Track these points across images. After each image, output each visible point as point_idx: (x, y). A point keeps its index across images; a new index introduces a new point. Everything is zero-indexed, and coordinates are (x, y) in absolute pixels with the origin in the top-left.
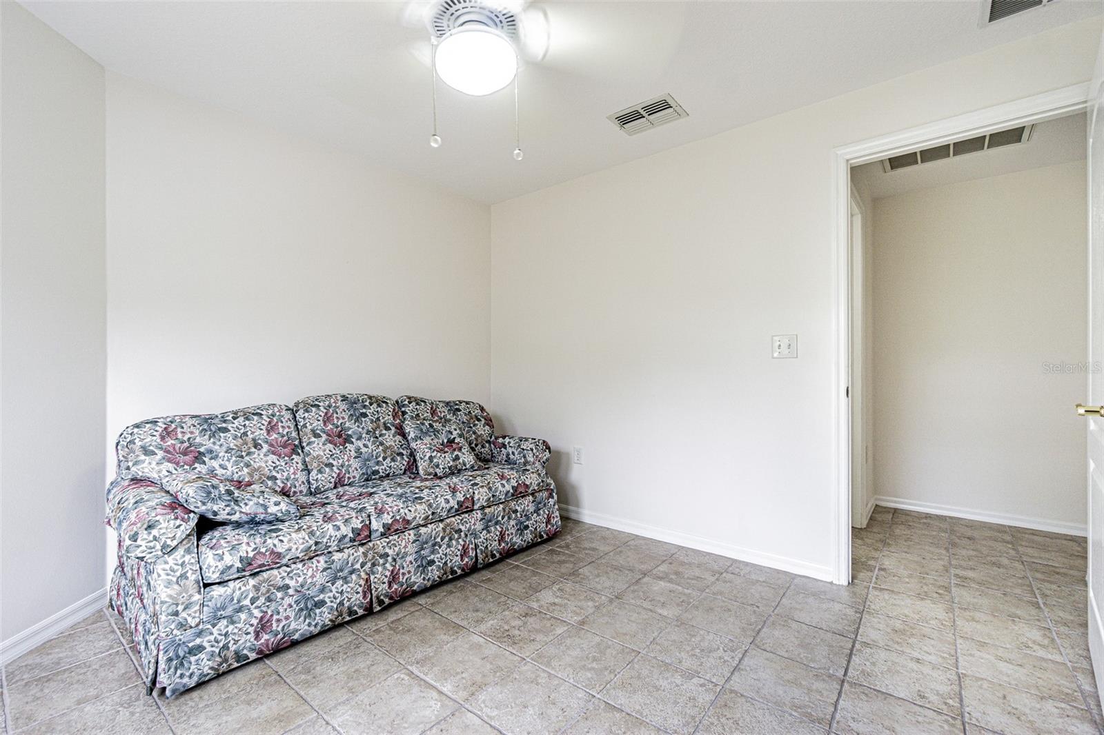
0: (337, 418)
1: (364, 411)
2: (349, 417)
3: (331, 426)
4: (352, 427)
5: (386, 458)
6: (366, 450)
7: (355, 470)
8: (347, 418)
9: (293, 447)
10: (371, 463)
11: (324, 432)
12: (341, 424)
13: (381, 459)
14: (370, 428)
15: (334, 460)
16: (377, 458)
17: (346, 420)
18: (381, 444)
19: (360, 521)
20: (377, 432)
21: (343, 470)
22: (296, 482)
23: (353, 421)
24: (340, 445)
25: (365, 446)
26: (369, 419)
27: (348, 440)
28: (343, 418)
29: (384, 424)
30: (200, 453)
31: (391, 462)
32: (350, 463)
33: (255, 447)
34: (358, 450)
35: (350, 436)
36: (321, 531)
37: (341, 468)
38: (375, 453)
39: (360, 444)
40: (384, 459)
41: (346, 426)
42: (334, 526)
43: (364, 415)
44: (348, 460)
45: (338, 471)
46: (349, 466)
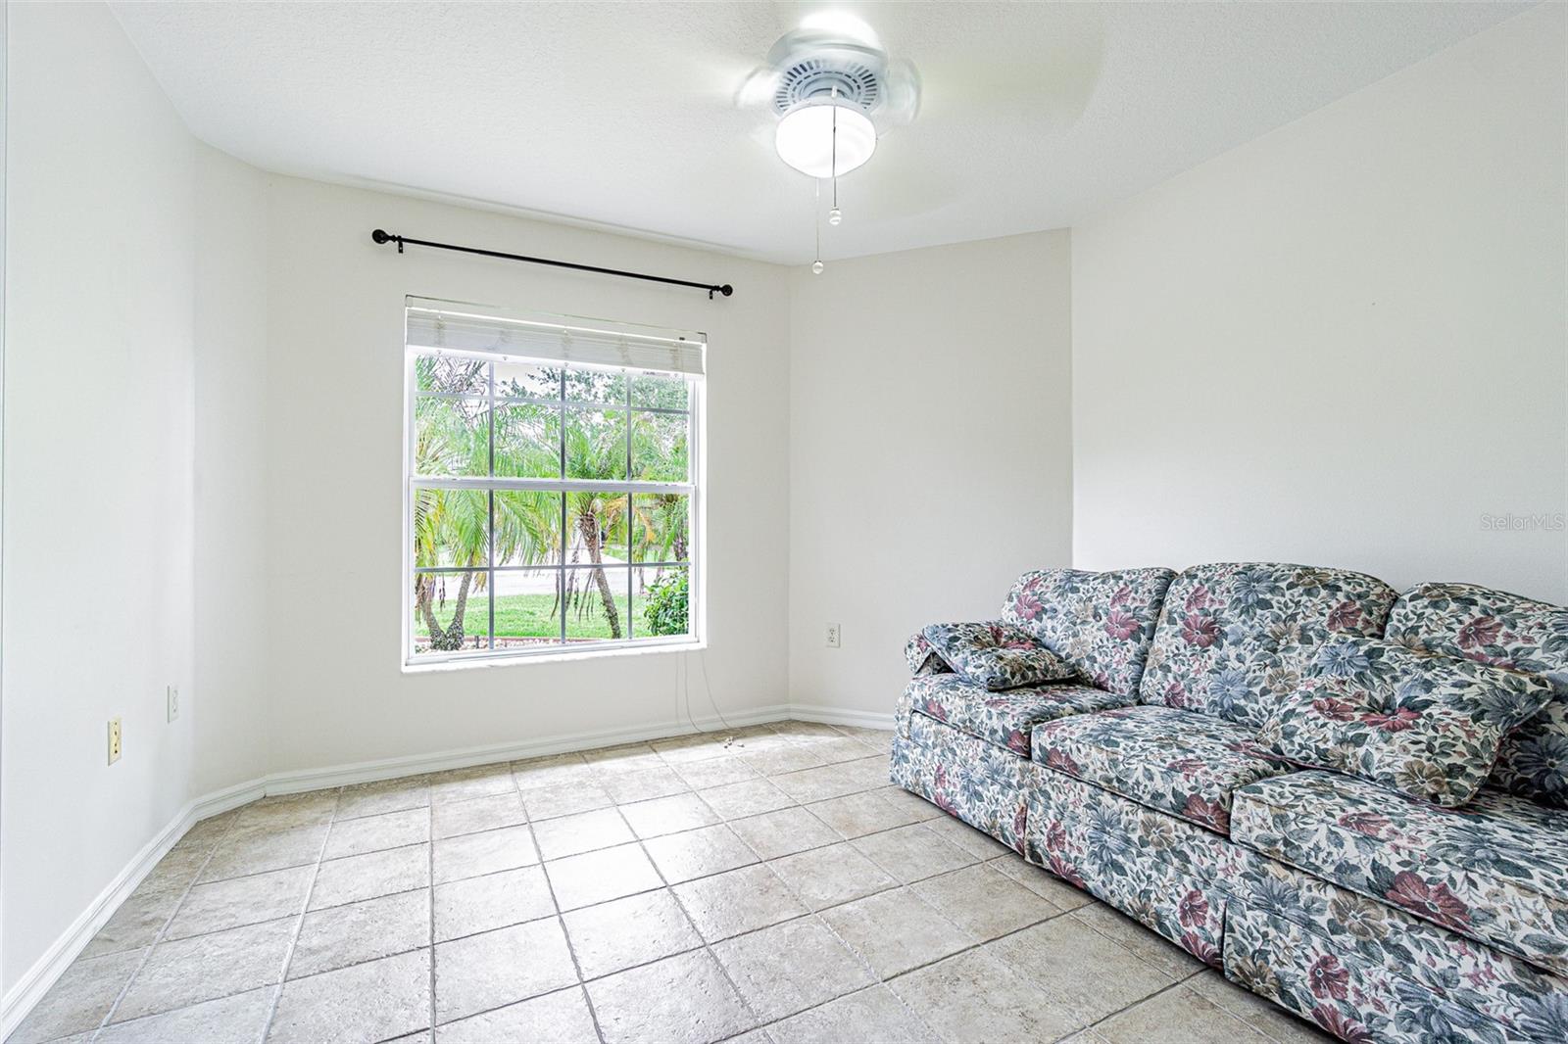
0: (1212, 600)
1: (1268, 596)
2: (1233, 602)
3: (1196, 612)
4: (1234, 623)
5: (1270, 692)
6: (1237, 664)
7: (1203, 689)
8: (1228, 602)
9: (1135, 628)
10: (1234, 691)
11: (1183, 618)
12: (1216, 611)
13: (1256, 690)
14: (1267, 629)
15: (1176, 663)
16: (1249, 685)
17: (1227, 606)
18: (1275, 664)
19: (1189, 786)
20: (1283, 642)
21: (1182, 684)
22: (1116, 675)
23: (1238, 611)
24: (1199, 643)
25: (1240, 659)
26: (1272, 613)
27: (1217, 641)
28: (1222, 602)
29: (1303, 629)
30: (1043, 608)
31: (1273, 704)
32: (1198, 676)
33: (1094, 617)
34: (1222, 664)
35: (1225, 635)
36: (1127, 766)
37: (1179, 679)
38: (1251, 675)
39: (1232, 652)
40: (1265, 692)
41: (1224, 616)
42: (1146, 769)
43: (1266, 605)
44: (1198, 671)
45: (1173, 682)
46: (1195, 680)
